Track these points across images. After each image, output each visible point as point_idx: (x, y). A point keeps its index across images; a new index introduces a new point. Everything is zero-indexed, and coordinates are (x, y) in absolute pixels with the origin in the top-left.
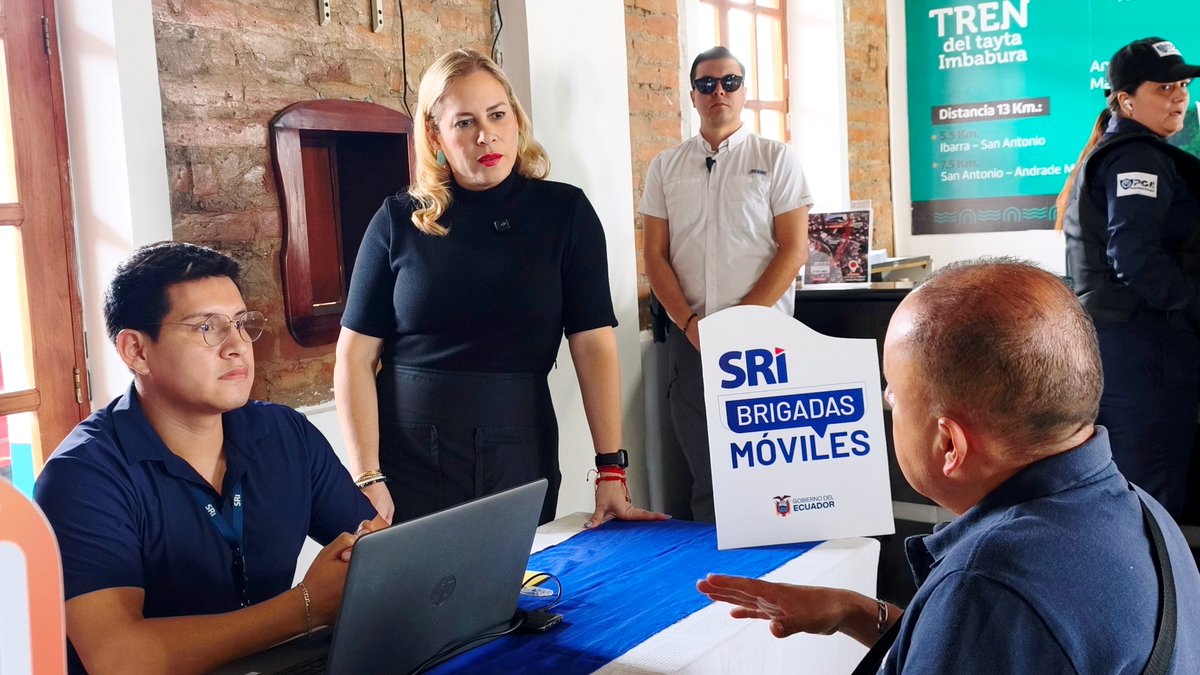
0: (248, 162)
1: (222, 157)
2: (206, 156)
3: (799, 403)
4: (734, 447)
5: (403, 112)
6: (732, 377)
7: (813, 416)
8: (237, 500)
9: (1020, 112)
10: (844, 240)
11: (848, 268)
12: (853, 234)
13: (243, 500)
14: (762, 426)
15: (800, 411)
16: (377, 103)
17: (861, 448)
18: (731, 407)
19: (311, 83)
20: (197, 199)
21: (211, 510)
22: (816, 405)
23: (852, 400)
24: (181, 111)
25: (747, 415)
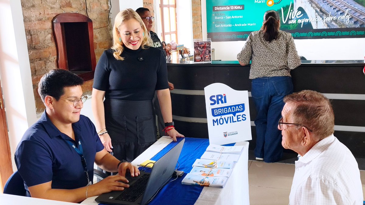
0: (47, 33)
1: (39, 33)
2: (36, 32)
3: (229, 108)
4: (214, 120)
5: (86, 15)
6: (213, 102)
7: (233, 111)
8: (79, 143)
9: (236, 8)
10: (204, 50)
11: (205, 57)
12: (206, 48)
13: (81, 142)
14: (220, 115)
15: (230, 110)
16: (79, 13)
17: (244, 119)
18: (213, 110)
19: (62, 8)
20: (34, 46)
21: (74, 147)
22: (233, 108)
23: (242, 107)
24: (28, 19)
25: (217, 112)
